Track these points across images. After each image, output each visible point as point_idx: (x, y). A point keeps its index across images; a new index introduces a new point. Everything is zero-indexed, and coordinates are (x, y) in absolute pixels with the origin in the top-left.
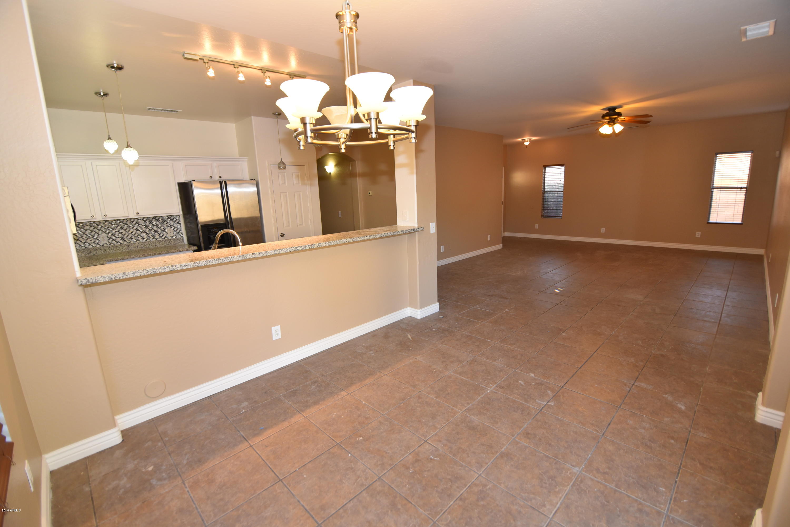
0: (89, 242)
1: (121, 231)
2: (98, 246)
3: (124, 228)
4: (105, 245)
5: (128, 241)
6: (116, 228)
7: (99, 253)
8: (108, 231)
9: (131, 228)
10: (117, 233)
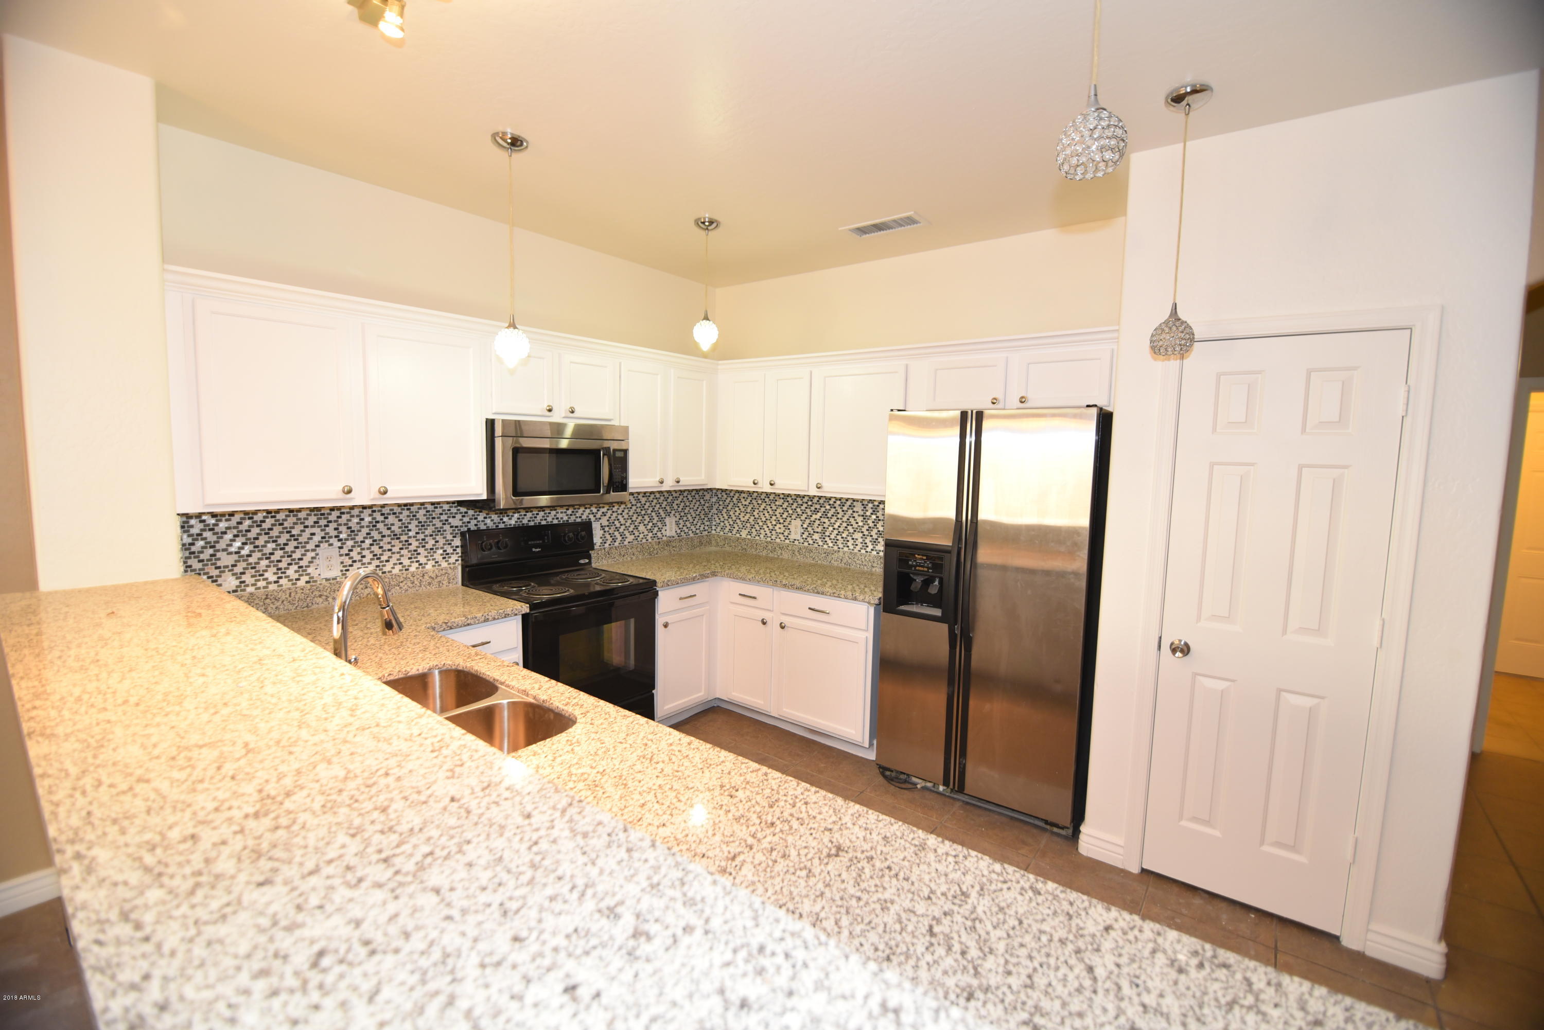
0: (778, 531)
1: (823, 520)
2: (787, 541)
3: (829, 515)
4: (796, 542)
5: (831, 545)
6: (816, 511)
7: (786, 555)
8: (805, 516)
9: (839, 516)
10: (818, 522)
